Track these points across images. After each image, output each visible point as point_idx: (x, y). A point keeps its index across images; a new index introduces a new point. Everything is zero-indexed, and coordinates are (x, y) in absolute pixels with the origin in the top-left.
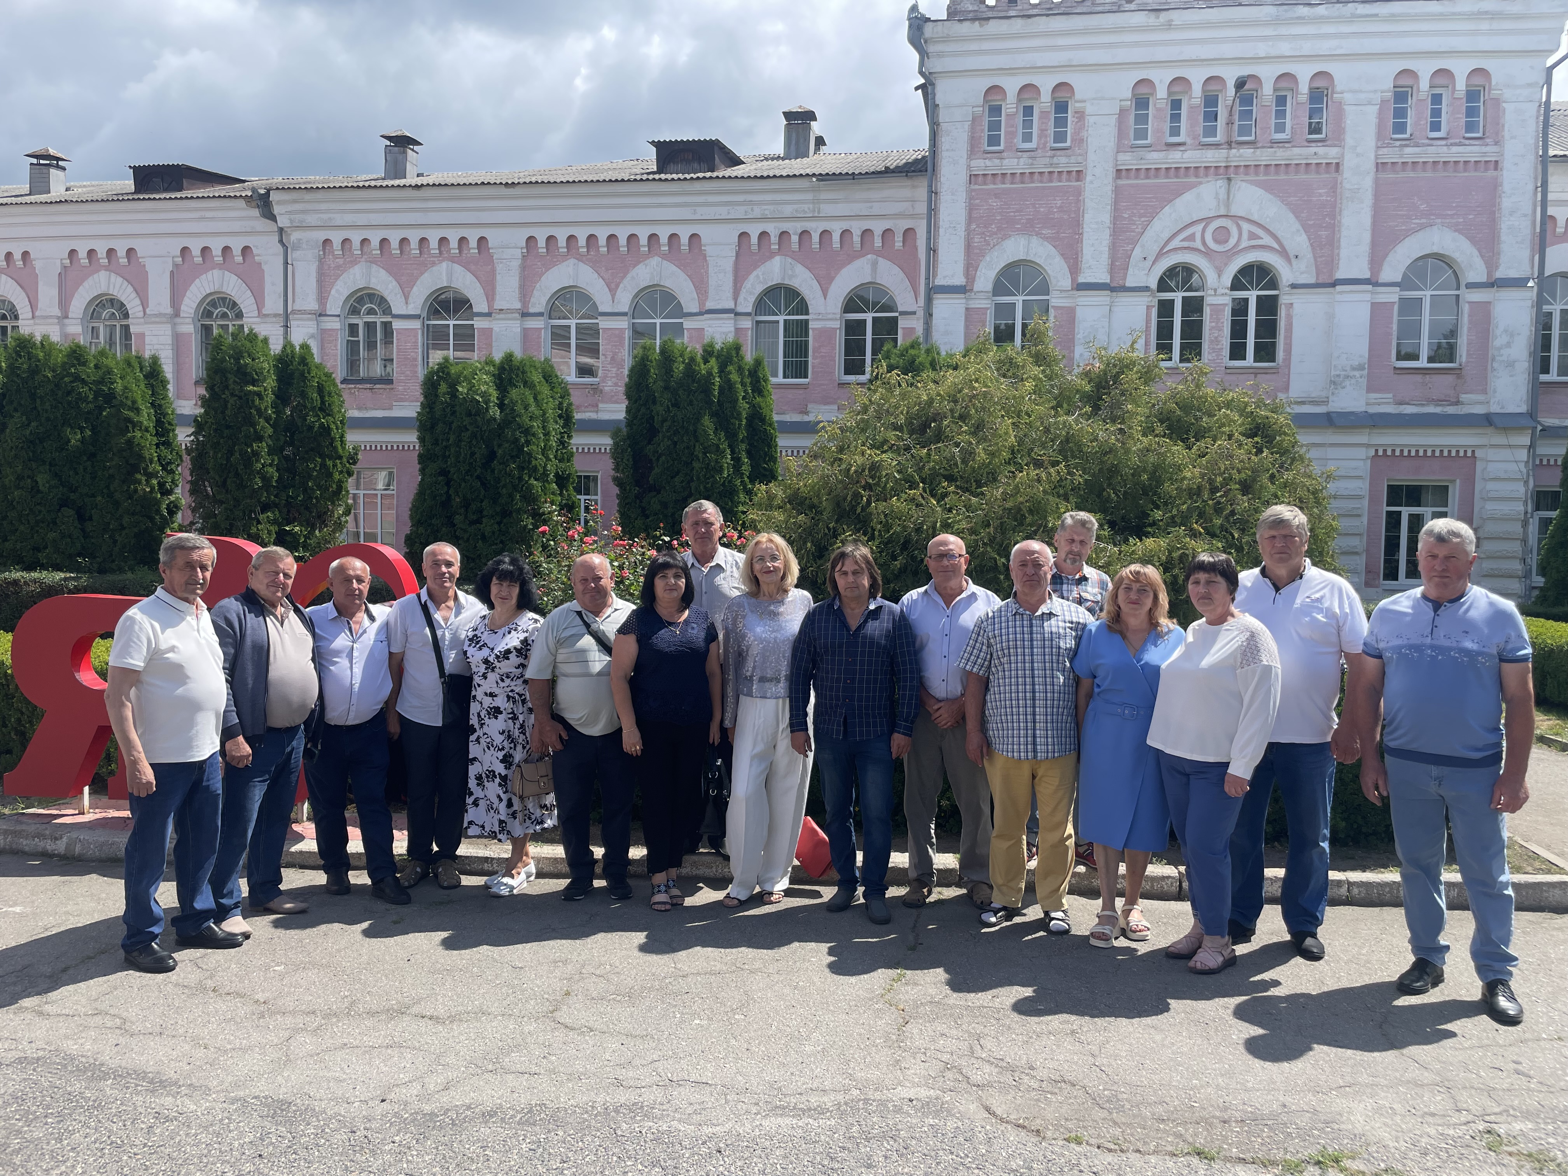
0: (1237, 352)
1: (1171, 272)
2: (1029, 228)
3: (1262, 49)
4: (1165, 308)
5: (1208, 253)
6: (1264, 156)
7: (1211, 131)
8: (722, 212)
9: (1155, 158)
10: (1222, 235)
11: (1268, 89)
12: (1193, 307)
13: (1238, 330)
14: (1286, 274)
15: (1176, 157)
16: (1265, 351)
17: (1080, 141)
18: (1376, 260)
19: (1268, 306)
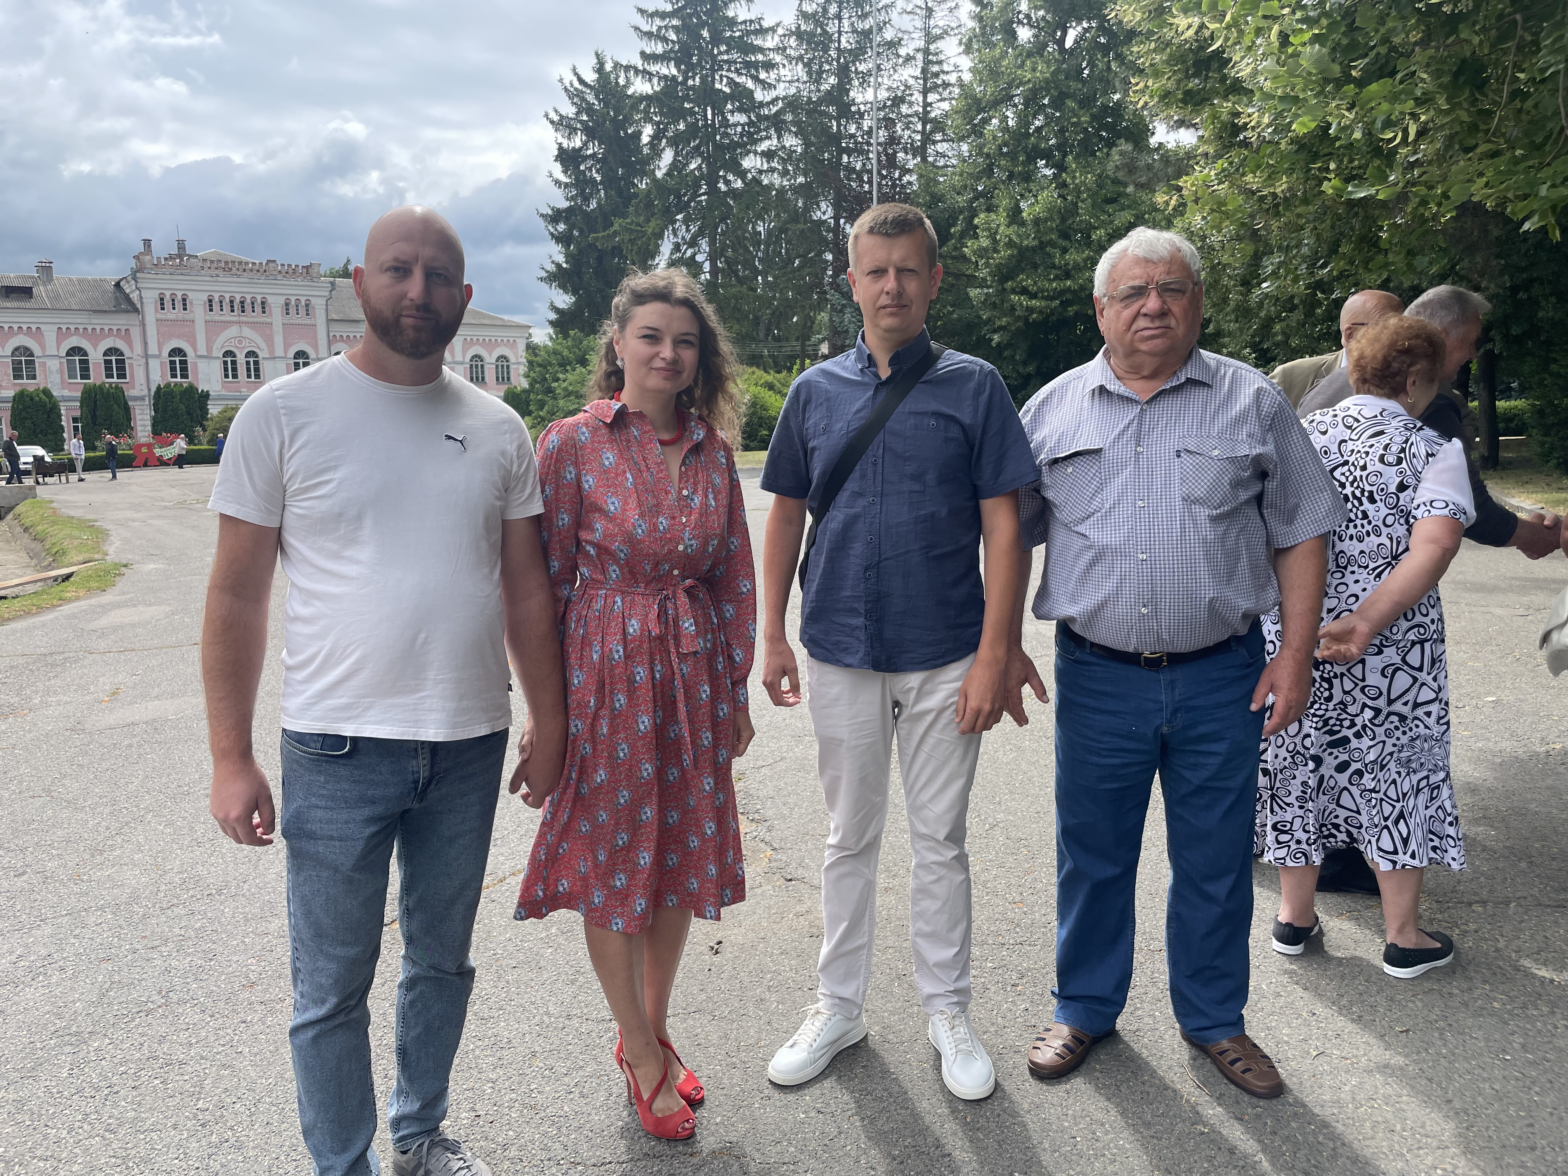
0: (249, 376)
1: (226, 352)
2: (178, 337)
3: (246, 290)
4: (225, 363)
5: (237, 347)
6: (250, 320)
7: (233, 311)
8: (51, 320)
9: (217, 318)
10: (240, 342)
11: (249, 301)
12: (234, 363)
13: (248, 370)
14: (261, 355)
15: (223, 318)
16: (257, 376)
17: (192, 312)
18: (286, 352)
19: (256, 363)
